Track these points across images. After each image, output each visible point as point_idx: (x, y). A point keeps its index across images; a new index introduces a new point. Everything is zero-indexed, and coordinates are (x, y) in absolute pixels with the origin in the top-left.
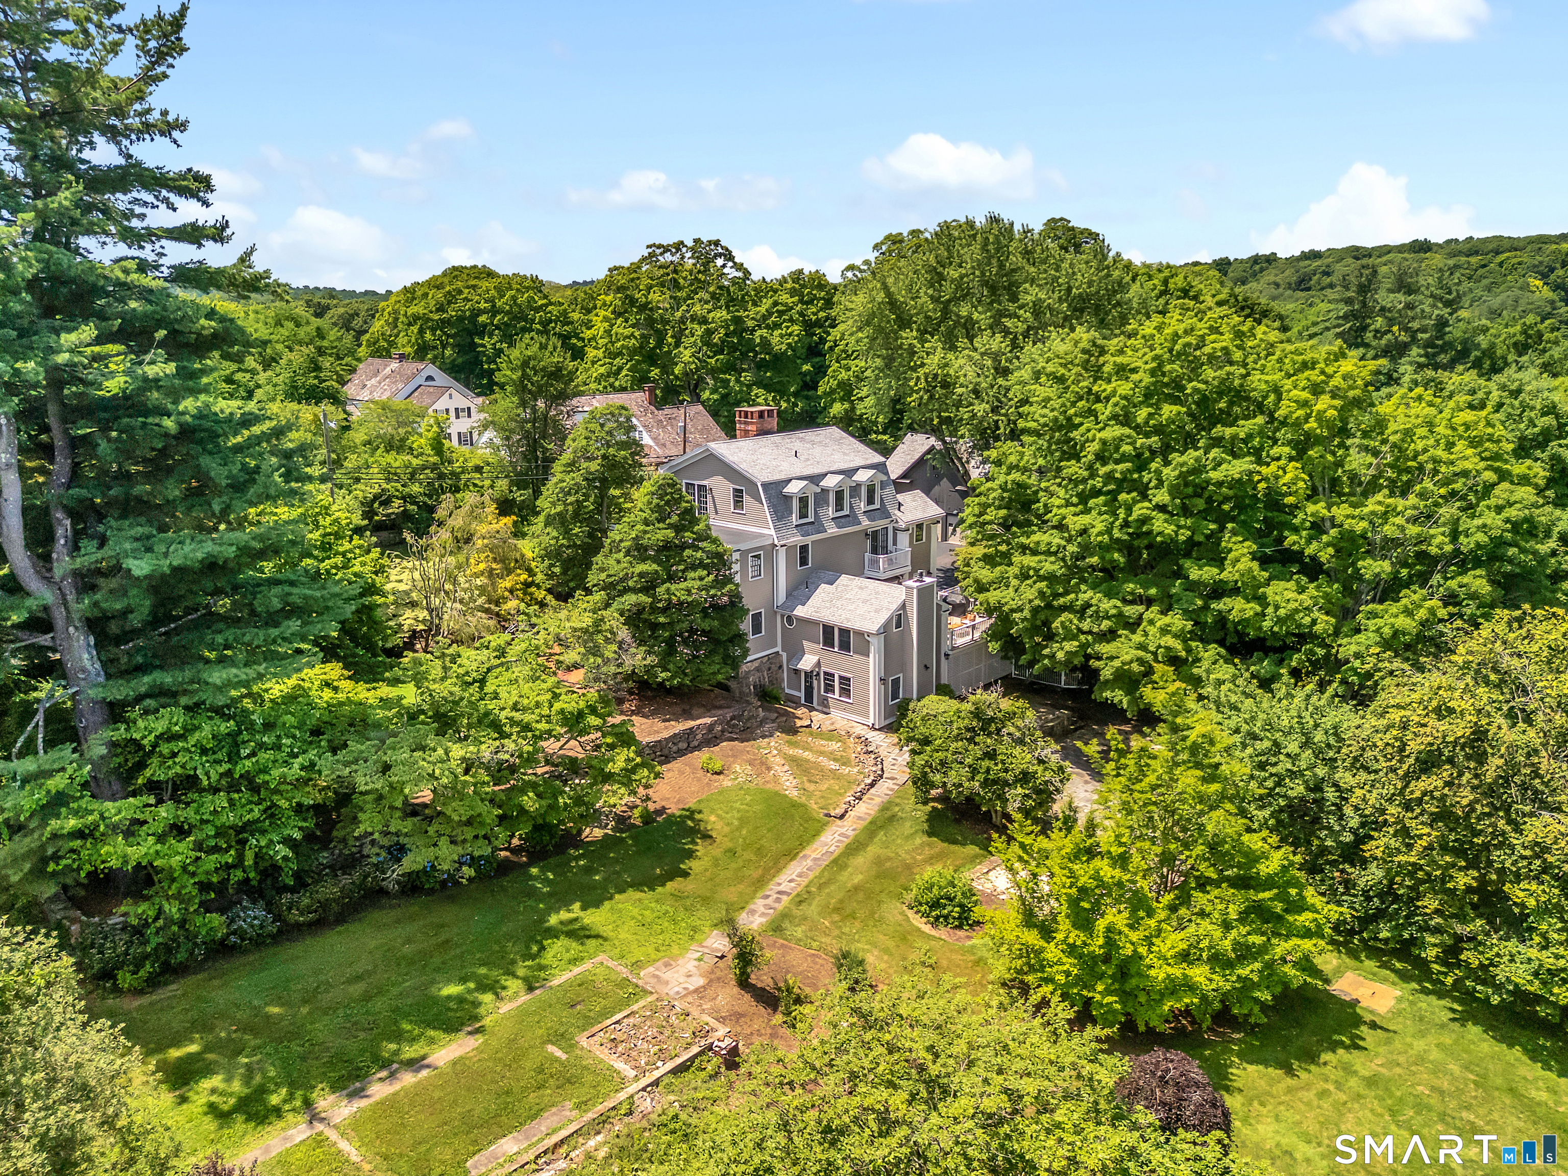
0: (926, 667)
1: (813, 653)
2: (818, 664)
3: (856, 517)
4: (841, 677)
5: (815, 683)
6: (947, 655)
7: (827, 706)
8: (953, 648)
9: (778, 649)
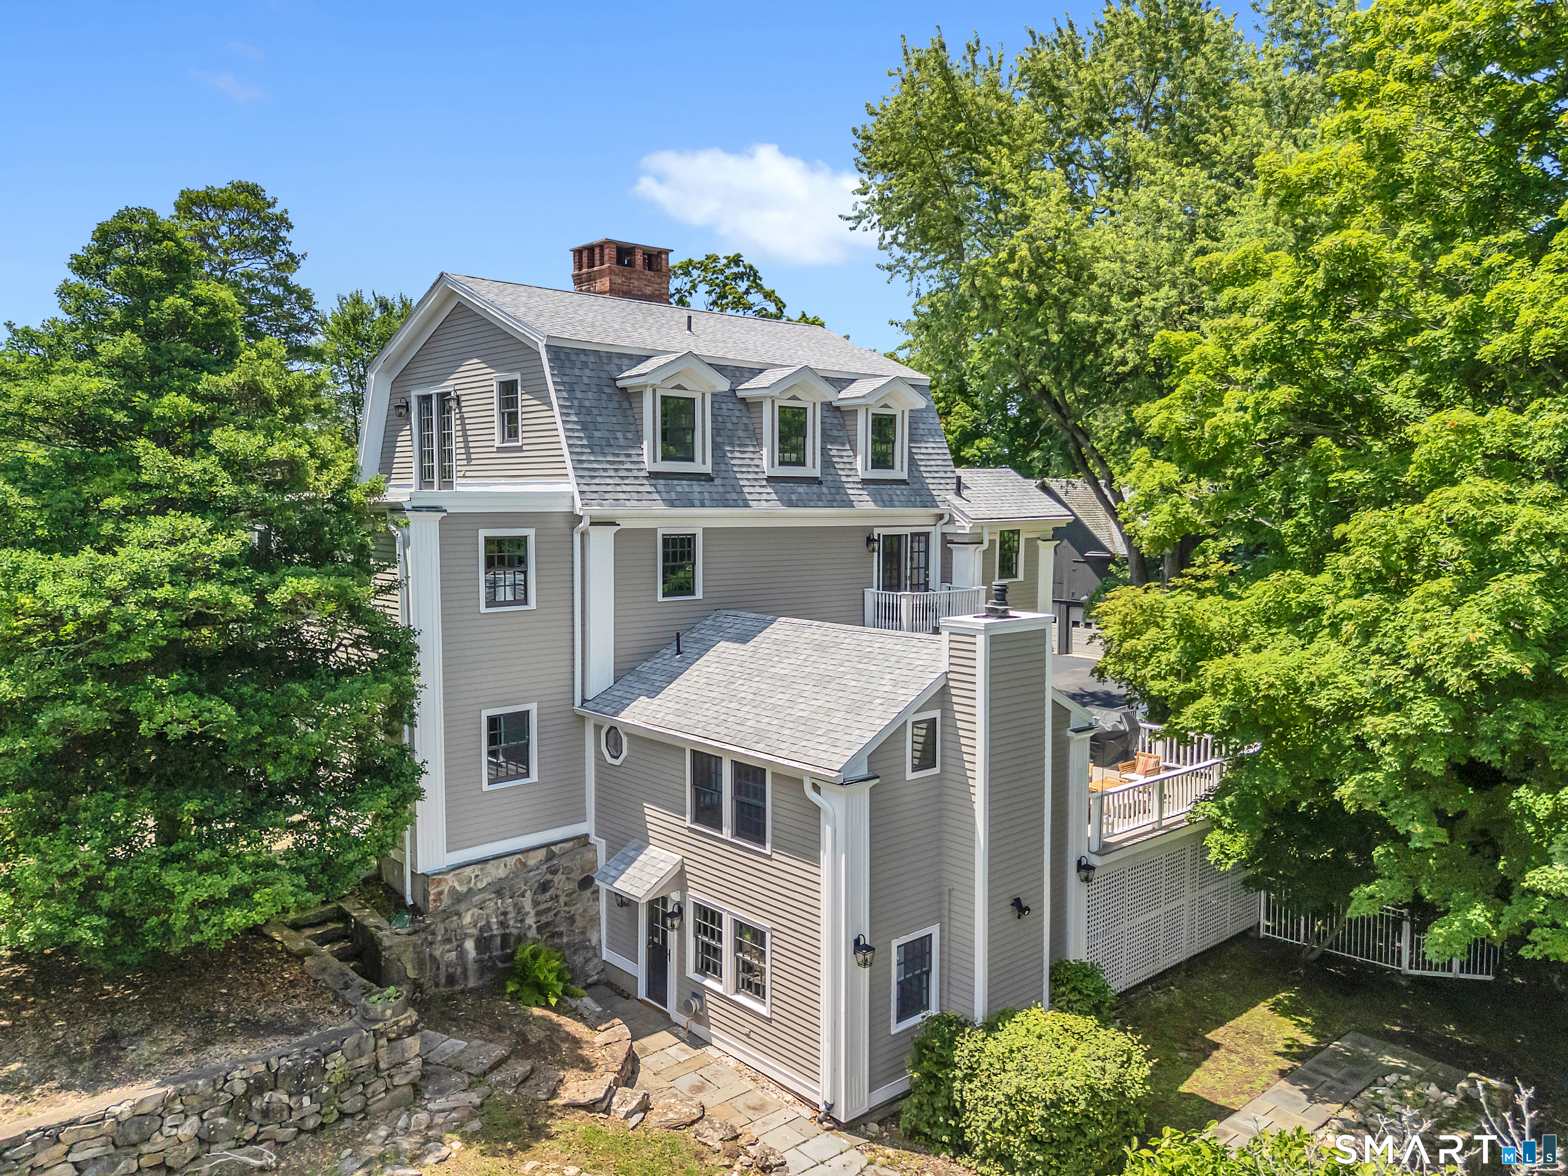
0: (1020, 908)
1: (668, 844)
2: (680, 878)
3: (839, 488)
4: (741, 927)
5: (673, 937)
6: (1085, 868)
7: (700, 1017)
8: (1105, 849)
9: (587, 827)
